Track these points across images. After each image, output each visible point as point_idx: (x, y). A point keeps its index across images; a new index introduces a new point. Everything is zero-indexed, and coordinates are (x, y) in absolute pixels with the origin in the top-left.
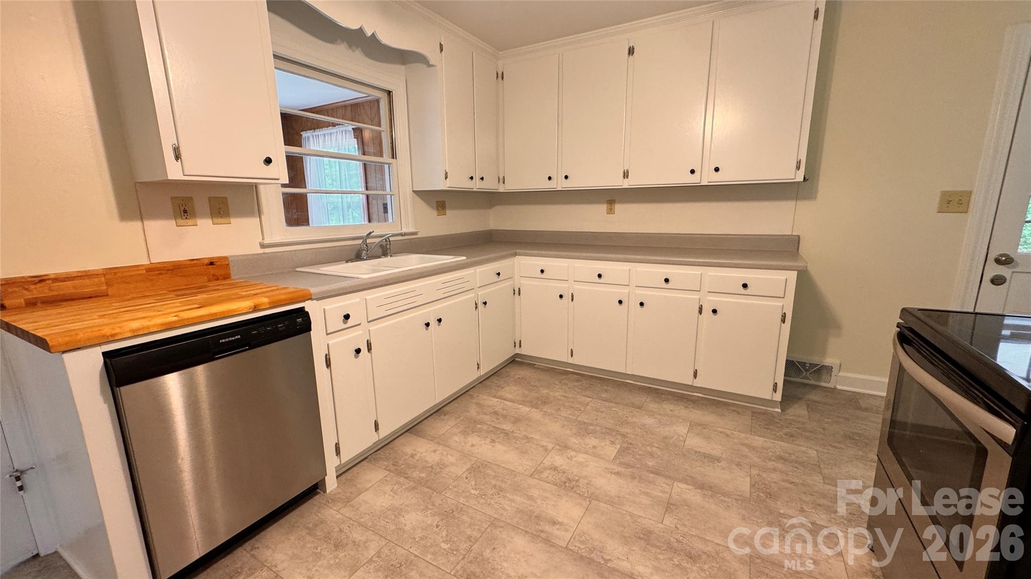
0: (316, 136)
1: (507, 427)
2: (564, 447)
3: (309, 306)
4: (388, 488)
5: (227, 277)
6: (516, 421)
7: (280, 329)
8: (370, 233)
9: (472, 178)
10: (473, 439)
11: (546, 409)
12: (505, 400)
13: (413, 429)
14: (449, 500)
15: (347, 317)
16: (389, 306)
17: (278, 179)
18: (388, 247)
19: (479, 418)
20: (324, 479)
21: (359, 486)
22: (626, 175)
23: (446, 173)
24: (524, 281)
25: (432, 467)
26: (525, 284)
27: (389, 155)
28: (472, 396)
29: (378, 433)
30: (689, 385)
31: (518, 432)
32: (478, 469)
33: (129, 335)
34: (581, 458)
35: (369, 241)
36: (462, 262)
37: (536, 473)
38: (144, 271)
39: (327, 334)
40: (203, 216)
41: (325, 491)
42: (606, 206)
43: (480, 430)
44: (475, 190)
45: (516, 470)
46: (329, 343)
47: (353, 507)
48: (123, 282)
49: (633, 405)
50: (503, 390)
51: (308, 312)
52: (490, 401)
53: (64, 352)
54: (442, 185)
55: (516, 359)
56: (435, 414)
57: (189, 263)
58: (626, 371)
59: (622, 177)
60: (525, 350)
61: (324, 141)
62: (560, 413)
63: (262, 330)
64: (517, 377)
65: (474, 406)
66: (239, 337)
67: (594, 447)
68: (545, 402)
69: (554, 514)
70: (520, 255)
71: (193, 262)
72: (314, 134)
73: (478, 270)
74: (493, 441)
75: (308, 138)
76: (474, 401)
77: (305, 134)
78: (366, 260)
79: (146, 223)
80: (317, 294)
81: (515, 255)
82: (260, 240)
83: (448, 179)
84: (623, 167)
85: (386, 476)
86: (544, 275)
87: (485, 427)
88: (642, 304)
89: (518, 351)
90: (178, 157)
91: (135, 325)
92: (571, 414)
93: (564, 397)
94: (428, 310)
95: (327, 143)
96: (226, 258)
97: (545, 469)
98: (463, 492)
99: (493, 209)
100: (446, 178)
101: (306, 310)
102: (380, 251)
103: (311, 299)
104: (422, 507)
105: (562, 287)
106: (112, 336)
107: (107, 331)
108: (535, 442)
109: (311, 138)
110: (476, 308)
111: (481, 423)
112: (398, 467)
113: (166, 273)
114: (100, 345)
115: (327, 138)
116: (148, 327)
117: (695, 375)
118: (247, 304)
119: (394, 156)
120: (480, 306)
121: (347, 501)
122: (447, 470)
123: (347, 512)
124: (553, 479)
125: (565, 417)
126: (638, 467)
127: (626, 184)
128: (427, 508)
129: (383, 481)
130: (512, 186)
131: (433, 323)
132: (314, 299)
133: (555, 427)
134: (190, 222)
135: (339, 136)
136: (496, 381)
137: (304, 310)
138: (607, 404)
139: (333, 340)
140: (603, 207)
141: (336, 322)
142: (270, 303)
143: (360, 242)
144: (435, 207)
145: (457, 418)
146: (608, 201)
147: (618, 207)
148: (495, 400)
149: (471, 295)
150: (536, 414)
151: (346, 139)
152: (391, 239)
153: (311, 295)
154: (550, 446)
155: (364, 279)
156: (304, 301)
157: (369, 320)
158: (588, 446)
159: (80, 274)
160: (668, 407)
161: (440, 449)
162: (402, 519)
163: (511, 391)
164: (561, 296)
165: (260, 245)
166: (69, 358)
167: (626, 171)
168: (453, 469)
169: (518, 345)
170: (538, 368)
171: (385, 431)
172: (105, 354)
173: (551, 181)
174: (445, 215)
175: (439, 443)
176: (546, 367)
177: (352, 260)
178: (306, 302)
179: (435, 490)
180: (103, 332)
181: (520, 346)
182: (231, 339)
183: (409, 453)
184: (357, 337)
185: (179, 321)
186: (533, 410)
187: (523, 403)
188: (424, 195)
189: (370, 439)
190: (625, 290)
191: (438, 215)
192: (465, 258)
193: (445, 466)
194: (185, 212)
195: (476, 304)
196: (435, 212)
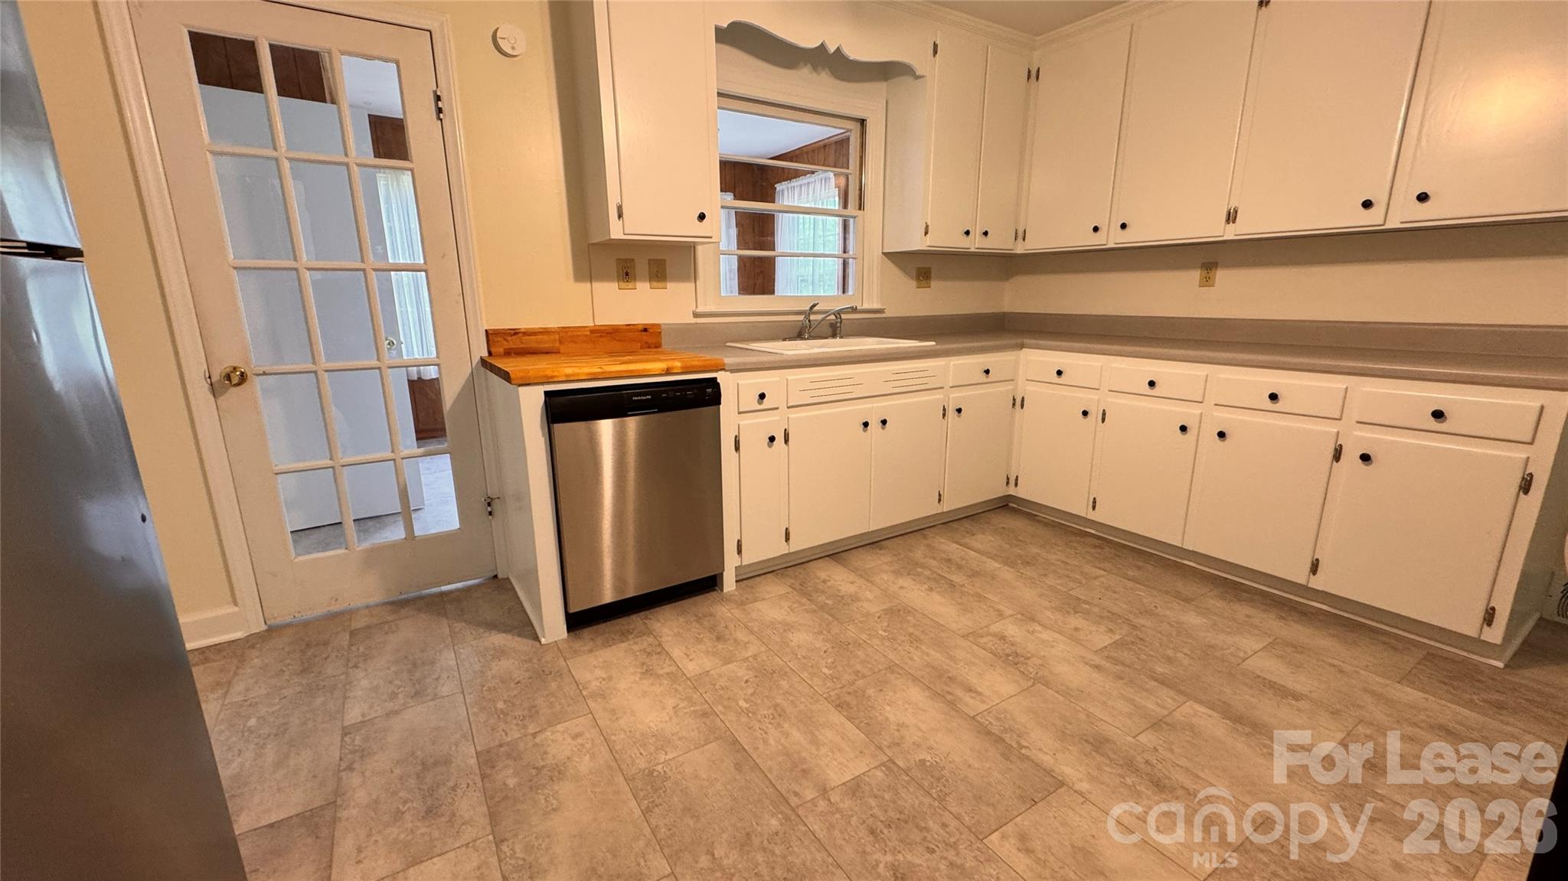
0: (788, 189)
1: (957, 578)
2: (1028, 617)
3: (722, 377)
4: (786, 604)
5: (658, 346)
6: (975, 574)
7: (688, 396)
8: (814, 305)
9: (967, 233)
10: (906, 582)
11: (1028, 572)
12: (969, 548)
13: (836, 553)
14: (849, 632)
15: (762, 396)
16: (817, 393)
17: (711, 237)
18: (838, 325)
19: (923, 561)
20: (722, 574)
21: (757, 595)
22: (1231, 217)
23: (927, 227)
24: (1031, 388)
25: (842, 597)
26: (1030, 391)
27: (855, 206)
28: (925, 537)
29: (788, 544)
30: (1300, 584)
31: (970, 587)
32: (897, 613)
33: (564, 379)
34: (1046, 635)
35: (812, 317)
36: (928, 349)
37: (972, 635)
38: (588, 333)
39: (739, 413)
40: (643, 280)
41: (722, 590)
42: (1199, 272)
43: (919, 575)
44: (973, 250)
45: (947, 626)
46: (740, 423)
47: (745, 610)
48: (572, 341)
49: (1178, 596)
50: (973, 537)
51: (718, 384)
52: (948, 546)
53: (520, 385)
54: (917, 242)
55: (1011, 505)
56: (868, 546)
57: (625, 327)
58: (1183, 544)
59: (1224, 220)
60: (1021, 492)
61: (800, 195)
62: (1045, 580)
63: (671, 394)
64: (1001, 525)
65: (923, 548)
66: (650, 397)
67: (1076, 629)
68: (1028, 563)
69: (975, 681)
70: (1030, 347)
71: (629, 327)
72: (789, 185)
73: (952, 363)
74: (931, 589)
75: (783, 190)
76: (926, 542)
77: (779, 187)
78: (808, 339)
79: (595, 285)
80: (732, 365)
81: (1022, 346)
82: (694, 308)
83: (928, 235)
84: (1228, 205)
85: (788, 593)
86: (1062, 380)
87: (927, 573)
88: (1221, 435)
89: (1012, 491)
90: (620, 216)
91: (569, 371)
92: (1060, 584)
93: (1063, 562)
94: (870, 406)
95: (802, 197)
96: (658, 326)
97: (989, 634)
98: (869, 629)
99: (1011, 281)
100: (926, 233)
101: (718, 381)
102: (829, 331)
103: (723, 369)
104: (816, 631)
105: (1092, 401)
106: (552, 377)
107: (549, 373)
108: (988, 604)
109: (786, 192)
110: (944, 415)
111: (923, 566)
112: (804, 588)
113: (606, 337)
114: (542, 383)
115: (803, 189)
116: (578, 374)
117: (1315, 568)
118: (660, 366)
119: (861, 207)
120: (951, 413)
121: (742, 604)
122: (860, 604)
123: (737, 613)
124: (993, 648)
125: (1051, 586)
126: (1136, 669)
127: (1231, 233)
128: (821, 633)
129: (782, 597)
130: (1037, 242)
131: (874, 425)
132: (728, 371)
133: (1028, 594)
134: (631, 285)
135: (818, 186)
136: (968, 526)
137: (716, 381)
138: (1130, 584)
139: (746, 421)
140: (1196, 275)
141: (750, 401)
142: (682, 368)
143: (801, 318)
144: (914, 274)
145: (895, 555)
146: (1203, 263)
147: (1221, 275)
148: (955, 546)
149: (937, 396)
150: (1007, 574)
151: (825, 190)
152: (843, 316)
153: (724, 364)
154: (1008, 612)
155: (787, 355)
156: (717, 371)
157: (789, 405)
158: (1068, 626)
159: (541, 330)
160: (1243, 610)
161: (860, 582)
162: (791, 636)
163: (984, 540)
164: (1085, 413)
165: (693, 313)
166: (523, 391)
167: (1232, 211)
168: (866, 605)
169: (1012, 481)
170: (1040, 522)
171: (798, 544)
172: (547, 393)
173: (1099, 233)
174: (930, 287)
175: (861, 575)
176: (1053, 521)
177: (791, 339)
178: (720, 372)
179: (836, 619)
180: (546, 373)
181: (1016, 485)
182: (643, 398)
183: (822, 578)
184: (773, 423)
185: (602, 373)
186: (1006, 568)
187: (994, 557)
188: (898, 258)
189: (779, 548)
190: (1195, 410)
191: (918, 288)
192: (934, 343)
193: (858, 599)
194: (627, 274)
195: (944, 410)
196: (914, 283)
